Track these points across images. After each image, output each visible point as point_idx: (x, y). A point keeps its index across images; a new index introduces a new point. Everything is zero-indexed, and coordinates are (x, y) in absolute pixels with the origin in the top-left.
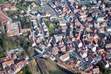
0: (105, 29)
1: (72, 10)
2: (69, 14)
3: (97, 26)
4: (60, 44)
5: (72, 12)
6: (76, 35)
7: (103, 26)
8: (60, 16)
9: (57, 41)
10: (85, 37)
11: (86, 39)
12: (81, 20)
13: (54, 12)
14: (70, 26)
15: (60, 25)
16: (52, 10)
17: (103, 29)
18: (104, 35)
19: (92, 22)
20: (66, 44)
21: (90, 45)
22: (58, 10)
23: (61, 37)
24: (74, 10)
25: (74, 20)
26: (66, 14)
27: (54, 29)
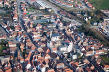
0: (58, 49)
1: (25, 29)
2: (21, 34)
3: (50, 45)
4: (6, 66)
5: (24, 32)
6: (26, 55)
7: (57, 45)
8: (11, 37)
9: (3, 63)
10: (35, 58)
11: (36, 59)
12: (34, 40)
13: (4, 32)
14: (21, 47)
15: (10, 46)
16: (3, 30)
17: (56, 48)
18: (56, 55)
19: (45, 42)
20: (12, 66)
21: (39, 65)
22: (9, 30)
23: (8, 59)
24: (27, 29)
25: (26, 40)
26: (18, 33)
27: (2, 51)
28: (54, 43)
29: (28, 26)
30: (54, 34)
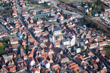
0: (61, 43)
1: (26, 25)
2: (22, 31)
3: (53, 40)
4: (10, 64)
5: (25, 28)
6: (29, 52)
7: (59, 39)
8: (12, 34)
9: (6, 61)
10: (38, 54)
11: (40, 55)
12: (36, 36)
13: (5, 30)
14: (23, 44)
15: (12, 43)
16: (3, 28)
17: (59, 43)
18: (59, 50)
19: (47, 37)
20: (16, 64)
21: (43, 62)
22: (9, 27)
23: (11, 57)
24: (28, 25)
25: (27, 36)
26: (19, 30)
27: (4, 49)
28: (57, 38)
29: (28, 22)
30: (56, 29)
